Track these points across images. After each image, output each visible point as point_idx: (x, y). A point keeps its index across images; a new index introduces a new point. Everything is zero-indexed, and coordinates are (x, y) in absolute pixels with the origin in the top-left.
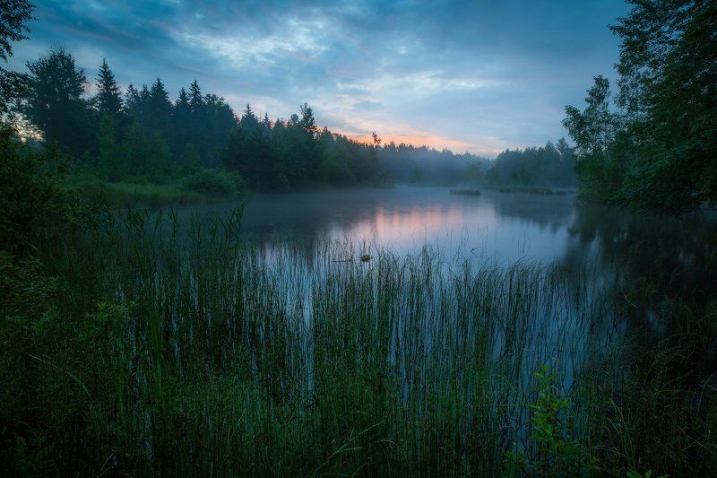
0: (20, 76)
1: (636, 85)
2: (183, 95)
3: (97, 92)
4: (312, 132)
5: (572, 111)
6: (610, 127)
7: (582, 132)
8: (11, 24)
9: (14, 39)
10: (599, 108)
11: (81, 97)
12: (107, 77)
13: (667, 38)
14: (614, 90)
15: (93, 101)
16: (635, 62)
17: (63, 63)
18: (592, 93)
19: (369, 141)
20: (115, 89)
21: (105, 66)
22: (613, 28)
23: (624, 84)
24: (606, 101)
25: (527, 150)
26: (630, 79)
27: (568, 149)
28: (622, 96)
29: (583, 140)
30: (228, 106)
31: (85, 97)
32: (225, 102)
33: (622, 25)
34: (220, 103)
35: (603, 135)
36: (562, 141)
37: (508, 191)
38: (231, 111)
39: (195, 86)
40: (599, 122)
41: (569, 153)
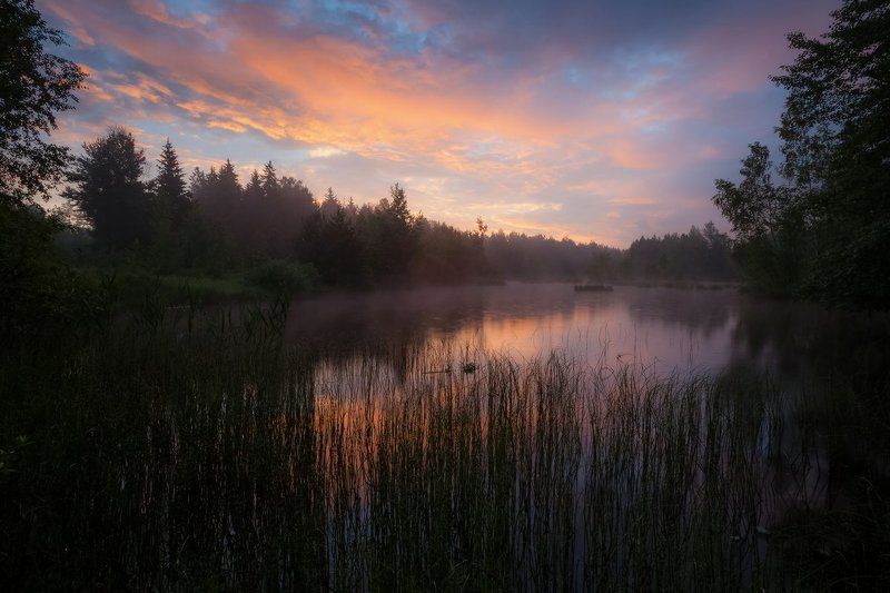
0: (60, 150)
1: (805, 152)
2: (255, 177)
3: (158, 174)
4: (404, 218)
5: (724, 186)
6: (775, 203)
7: (739, 211)
8: (58, 92)
9: (58, 109)
10: (759, 181)
11: (139, 179)
12: (170, 159)
13: (849, 87)
14: (777, 159)
15: (151, 184)
16: (801, 123)
17: (122, 144)
18: (749, 163)
19: (473, 228)
20: (178, 171)
21: (168, 146)
22: (776, 79)
23: (789, 150)
24: (766, 173)
25: (667, 237)
26: (797, 145)
27: (718, 235)
28: (789, 165)
29: (741, 220)
30: (306, 190)
31: (143, 179)
32: (304, 185)
33: (787, 74)
34: (297, 187)
35: (766, 213)
36: (710, 226)
37: (649, 286)
38: (310, 195)
39: (269, 167)
40: (760, 199)
41: (720, 239)
